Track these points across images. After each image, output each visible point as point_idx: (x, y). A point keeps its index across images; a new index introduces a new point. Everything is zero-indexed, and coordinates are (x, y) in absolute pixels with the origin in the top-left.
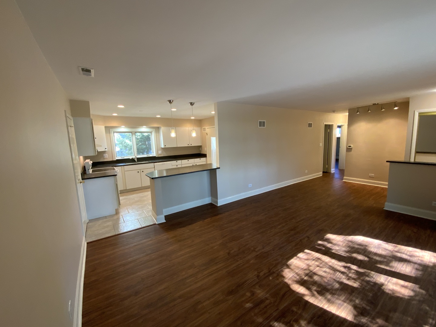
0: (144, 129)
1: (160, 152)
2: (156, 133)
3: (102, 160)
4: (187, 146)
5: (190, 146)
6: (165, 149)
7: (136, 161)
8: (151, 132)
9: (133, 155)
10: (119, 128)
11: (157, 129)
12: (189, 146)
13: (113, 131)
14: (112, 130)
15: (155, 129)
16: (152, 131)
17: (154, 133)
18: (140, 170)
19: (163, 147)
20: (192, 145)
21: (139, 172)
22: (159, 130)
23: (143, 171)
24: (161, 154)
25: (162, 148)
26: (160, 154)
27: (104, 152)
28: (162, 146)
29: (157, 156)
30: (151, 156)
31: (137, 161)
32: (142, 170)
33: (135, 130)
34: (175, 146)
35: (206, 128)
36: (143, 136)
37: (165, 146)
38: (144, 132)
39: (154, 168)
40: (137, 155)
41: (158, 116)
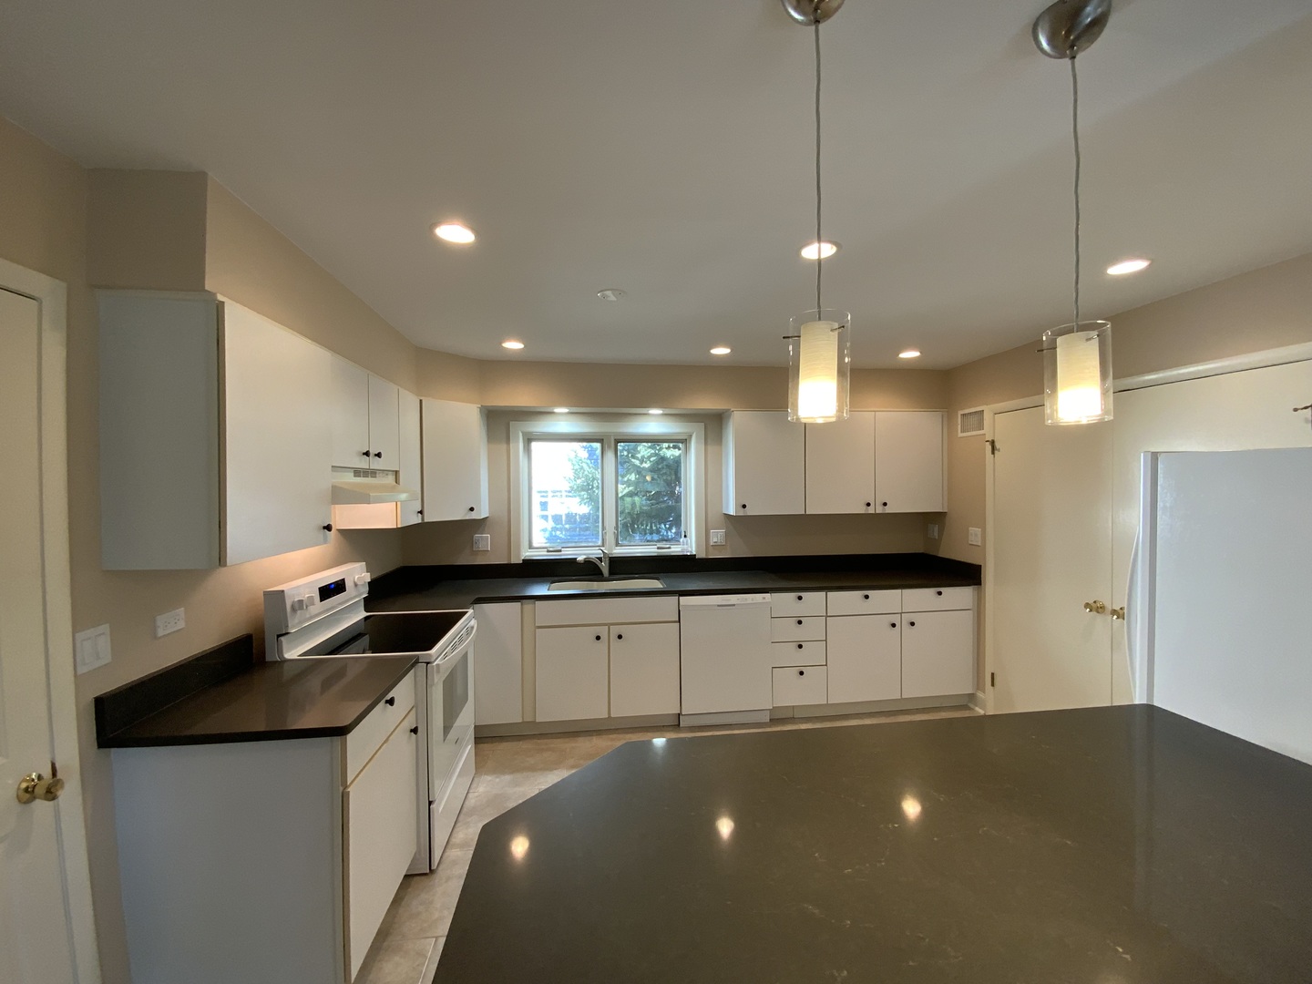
0: (653, 422)
1: (717, 536)
2: (706, 445)
3: (464, 560)
4: (861, 510)
5: (880, 510)
6: (740, 524)
7: (606, 572)
8: (682, 441)
9: (597, 543)
10: (549, 417)
11: (714, 423)
12: (871, 510)
13: (524, 434)
14: (519, 430)
15: (702, 425)
16: (690, 437)
17: (697, 442)
18: (609, 625)
19: (732, 512)
20: (888, 510)
21: (604, 636)
22: (721, 429)
23: (620, 637)
24: (720, 544)
25: (728, 516)
26: (716, 546)
27: (479, 524)
28: (727, 507)
29: (702, 555)
30: (675, 550)
31: (611, 573)
32: (615, 630)
33: (615, 431)
34: (797, 510)
35: (988, 410)
36: (663, 459)
37: (744, 506)
38: (655, 441)
39: (675, 622)
40: (617, 544)
41: (721, 351)
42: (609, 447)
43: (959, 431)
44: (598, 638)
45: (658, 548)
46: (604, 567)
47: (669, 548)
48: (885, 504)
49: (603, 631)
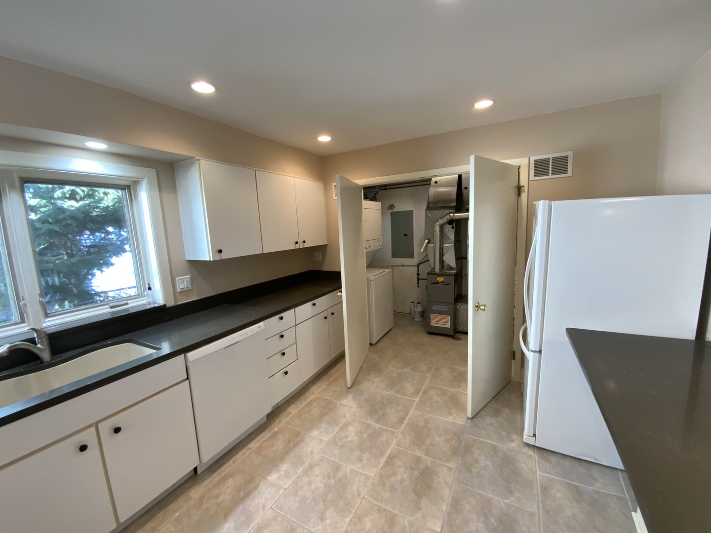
1: (183, 282)
2: (160, 192)
4: (292, 247)
5: (301, 246)
7: (46, 356)
8: (128, 186)
9: (16, 317)
12: (298, 247)
15: (153, 172)
16: (136, 183)
17: (148, 188)
18: (96, 425)
20: (306, 245)
21: (91, 441)
22: (179, 179)
23: (117, 430)
25: (192, 263)
26: (184, 292)
29: (171, 303)
30: (135, 304)
32: (108, 426)
33: (22, 164)
34: (257, 251)
37: (220, 251)
38: (92, 183)
39: (184, 380)
40: (47, 315)
41: (203, 88)
42: (12, 187)
43: (334, 195)
44: (83, 448)
45: (112, 307)
46: (42, 349)
47: (126, 304)
48: (304, 242)
49: (88, 438)
